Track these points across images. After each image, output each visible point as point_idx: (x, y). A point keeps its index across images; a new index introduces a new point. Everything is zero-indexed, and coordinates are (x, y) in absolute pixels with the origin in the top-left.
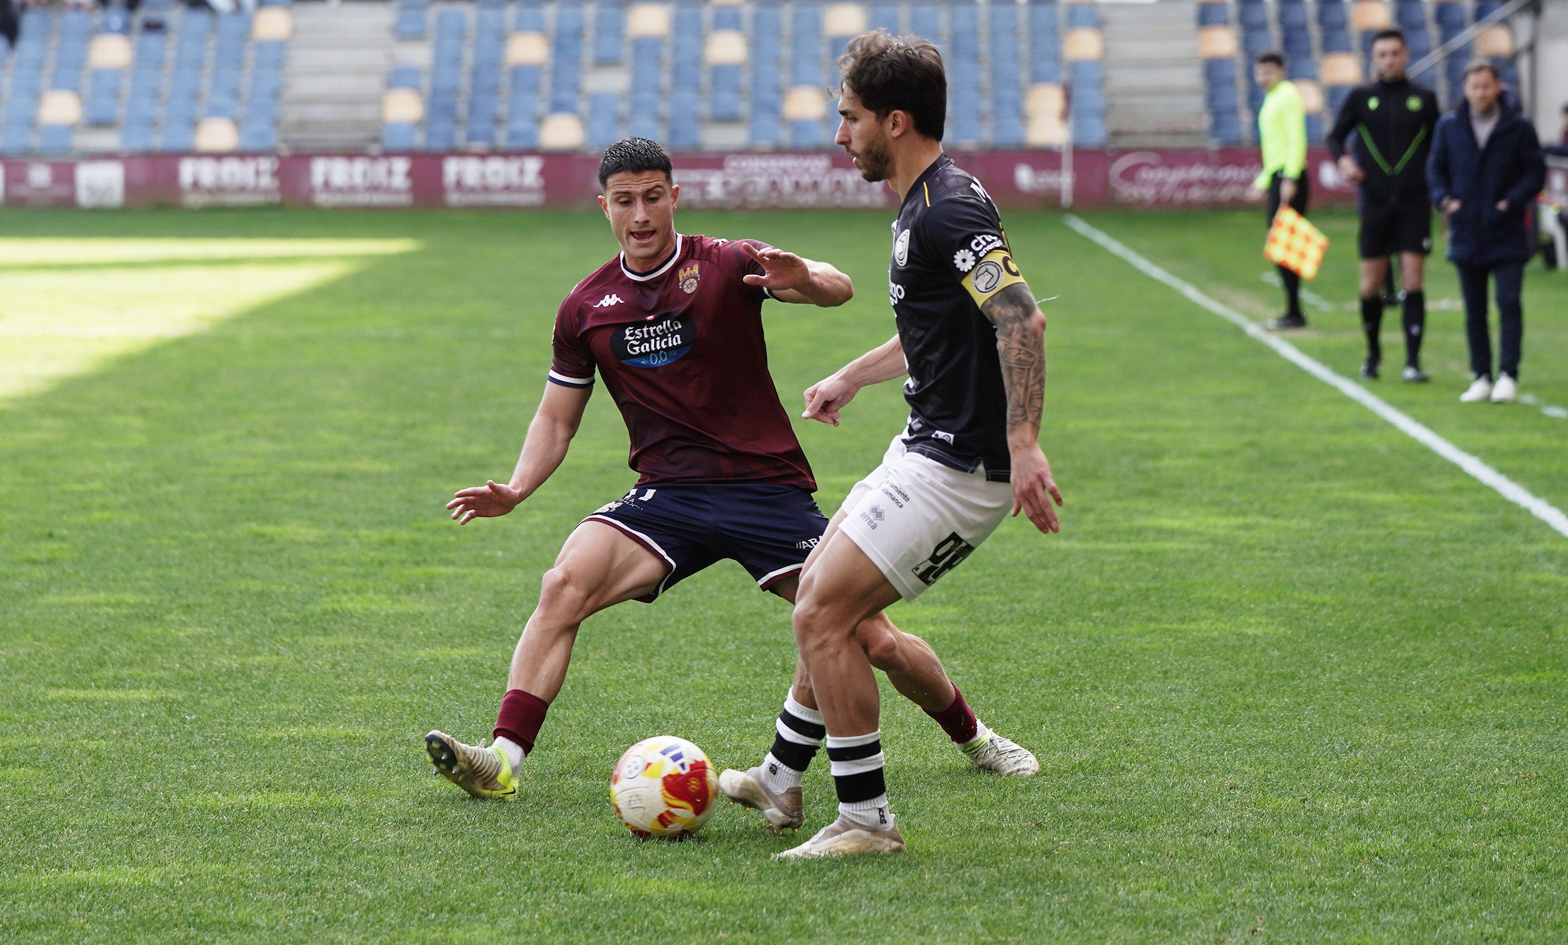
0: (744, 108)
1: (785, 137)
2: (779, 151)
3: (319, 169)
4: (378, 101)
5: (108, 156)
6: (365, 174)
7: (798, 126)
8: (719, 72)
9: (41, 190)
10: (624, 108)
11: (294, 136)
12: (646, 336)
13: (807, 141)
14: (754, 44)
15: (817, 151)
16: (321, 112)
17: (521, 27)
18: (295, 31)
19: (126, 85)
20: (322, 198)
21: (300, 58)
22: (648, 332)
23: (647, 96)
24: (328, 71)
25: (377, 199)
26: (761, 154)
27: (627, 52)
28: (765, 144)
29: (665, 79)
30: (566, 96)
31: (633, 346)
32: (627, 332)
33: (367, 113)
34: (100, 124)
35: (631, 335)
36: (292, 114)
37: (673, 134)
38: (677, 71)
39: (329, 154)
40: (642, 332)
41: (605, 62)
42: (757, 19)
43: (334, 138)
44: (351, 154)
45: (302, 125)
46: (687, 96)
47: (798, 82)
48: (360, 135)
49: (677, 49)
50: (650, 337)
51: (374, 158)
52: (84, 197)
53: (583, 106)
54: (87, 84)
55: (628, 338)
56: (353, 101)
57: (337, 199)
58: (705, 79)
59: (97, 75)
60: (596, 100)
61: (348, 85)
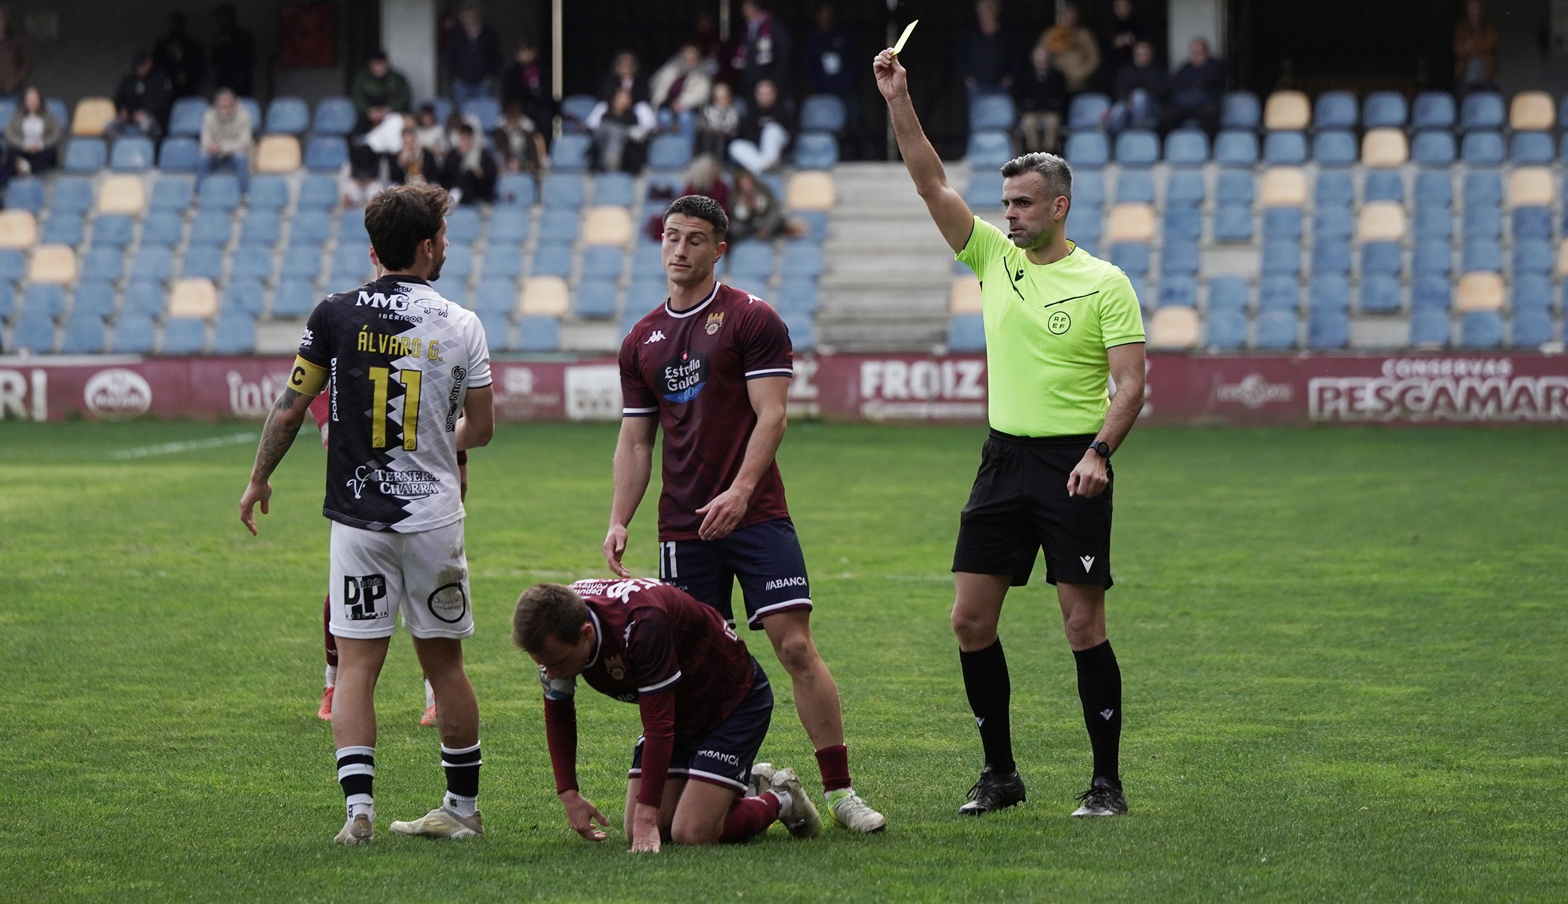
0: (1405, 297)
1: (1457, 334)
2: (1448, 352)
3: (870, 370)
4: (947, 288)
5: (602, 357)
6: (927, 380)
7: (1472, 319)
8: (1372, 250)
9: (520, 396)
10: (1253, 297)
11: (838, 332)
12: (682, 375)
13: (1485, 338)
14: (1418, 219)
15: (1497, 351)
16: (870, 301)
17: (1123, 198)
18: (838, 202)
19: (627, 265)
20: (873, 411)
21: (846, 234)
22: (684, 371)
23: (1283, 282)
24: (882, 252)
25: (941, 411)
26: (1427, 356)
27: (1257, 224)
28: (1431, 344)
29: (1306, 260)
30: (1180, 282)
31: (672, 383)
32: (667, 372)
33: (931, 303)
34: (594, 318)
35: (670, 374)
36: (837, 304)
37: (1314, 331)
38: (1319, 251)
39: (882, 356)
40: (679, 371)
41: (1227, 241)
42: (1420, 185)
43: (888, 335)
44: (910, 356)
45: (848, 319)
46: (1334, 283)
47: (1471, 265)
48: (922, 331)
49: (1319, 224)
50: (685, 376)
51: (940, 360)
52: (574, 410)
53: (1202, 295)
54: (578, 264)
55: (668, 377)
56: (912, 289)
57: (892, 411)
58: (1356, 259)
59: (591, 255)
60: (1215, 286)
61: (906, 266)
